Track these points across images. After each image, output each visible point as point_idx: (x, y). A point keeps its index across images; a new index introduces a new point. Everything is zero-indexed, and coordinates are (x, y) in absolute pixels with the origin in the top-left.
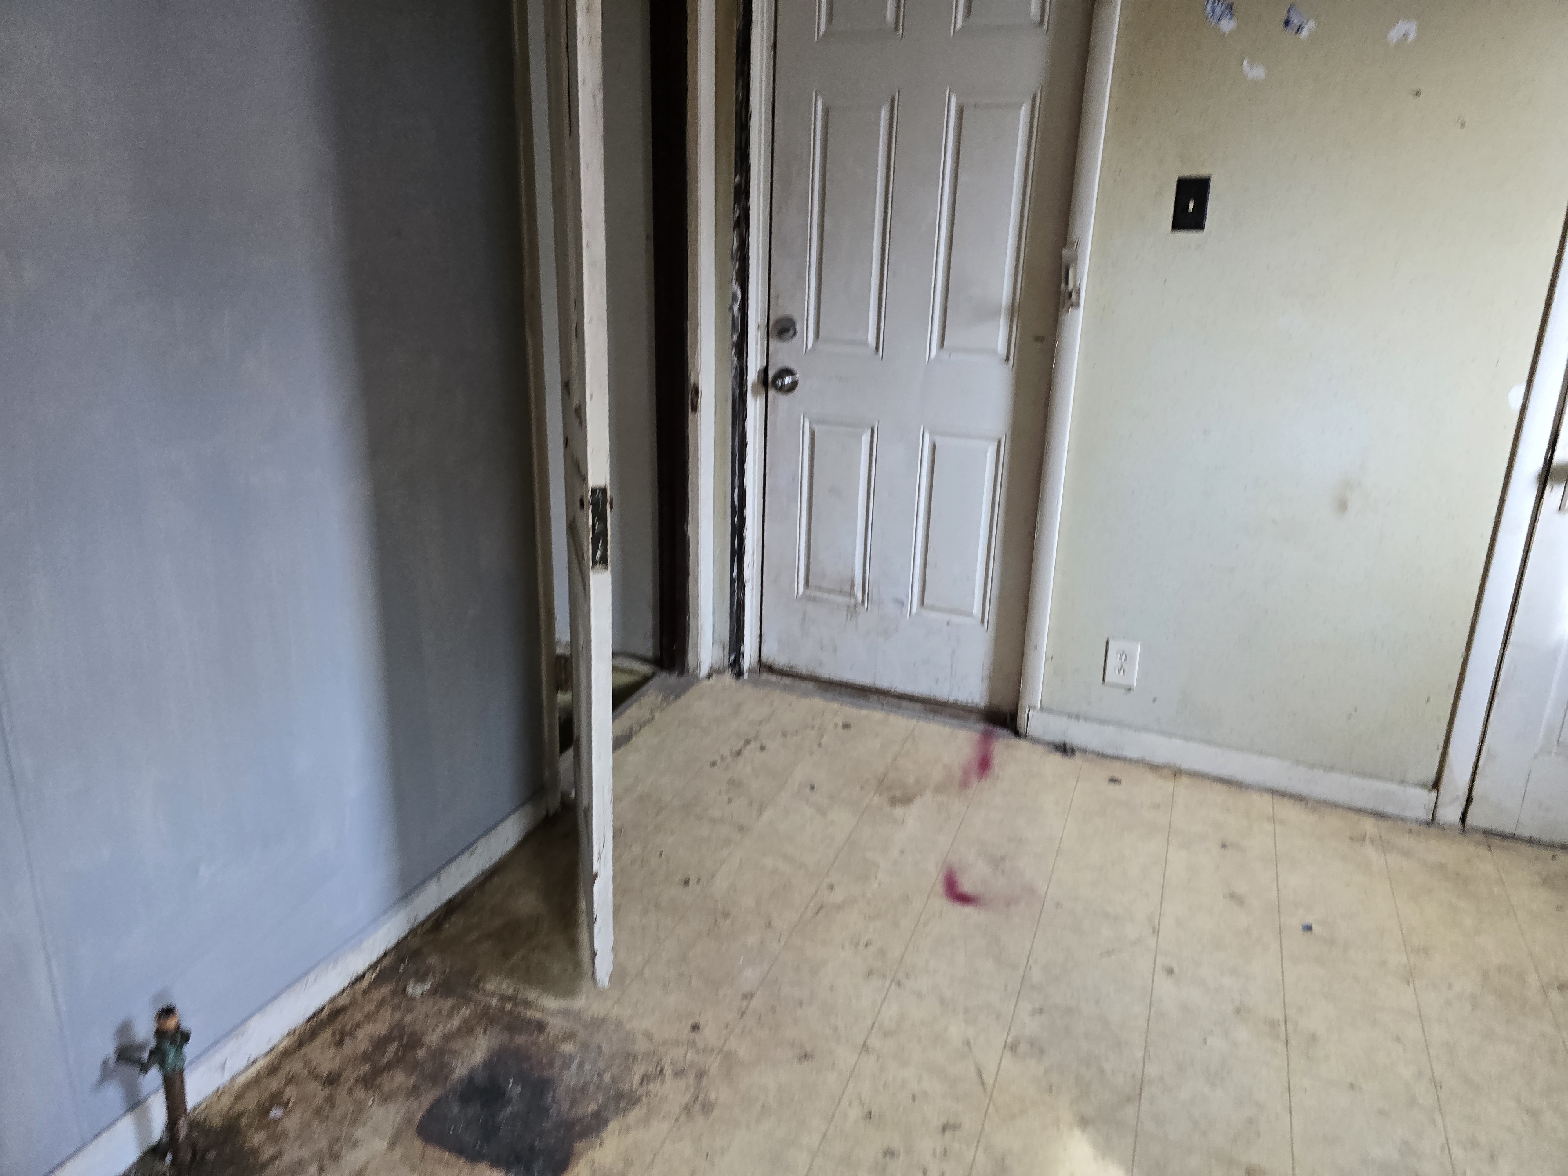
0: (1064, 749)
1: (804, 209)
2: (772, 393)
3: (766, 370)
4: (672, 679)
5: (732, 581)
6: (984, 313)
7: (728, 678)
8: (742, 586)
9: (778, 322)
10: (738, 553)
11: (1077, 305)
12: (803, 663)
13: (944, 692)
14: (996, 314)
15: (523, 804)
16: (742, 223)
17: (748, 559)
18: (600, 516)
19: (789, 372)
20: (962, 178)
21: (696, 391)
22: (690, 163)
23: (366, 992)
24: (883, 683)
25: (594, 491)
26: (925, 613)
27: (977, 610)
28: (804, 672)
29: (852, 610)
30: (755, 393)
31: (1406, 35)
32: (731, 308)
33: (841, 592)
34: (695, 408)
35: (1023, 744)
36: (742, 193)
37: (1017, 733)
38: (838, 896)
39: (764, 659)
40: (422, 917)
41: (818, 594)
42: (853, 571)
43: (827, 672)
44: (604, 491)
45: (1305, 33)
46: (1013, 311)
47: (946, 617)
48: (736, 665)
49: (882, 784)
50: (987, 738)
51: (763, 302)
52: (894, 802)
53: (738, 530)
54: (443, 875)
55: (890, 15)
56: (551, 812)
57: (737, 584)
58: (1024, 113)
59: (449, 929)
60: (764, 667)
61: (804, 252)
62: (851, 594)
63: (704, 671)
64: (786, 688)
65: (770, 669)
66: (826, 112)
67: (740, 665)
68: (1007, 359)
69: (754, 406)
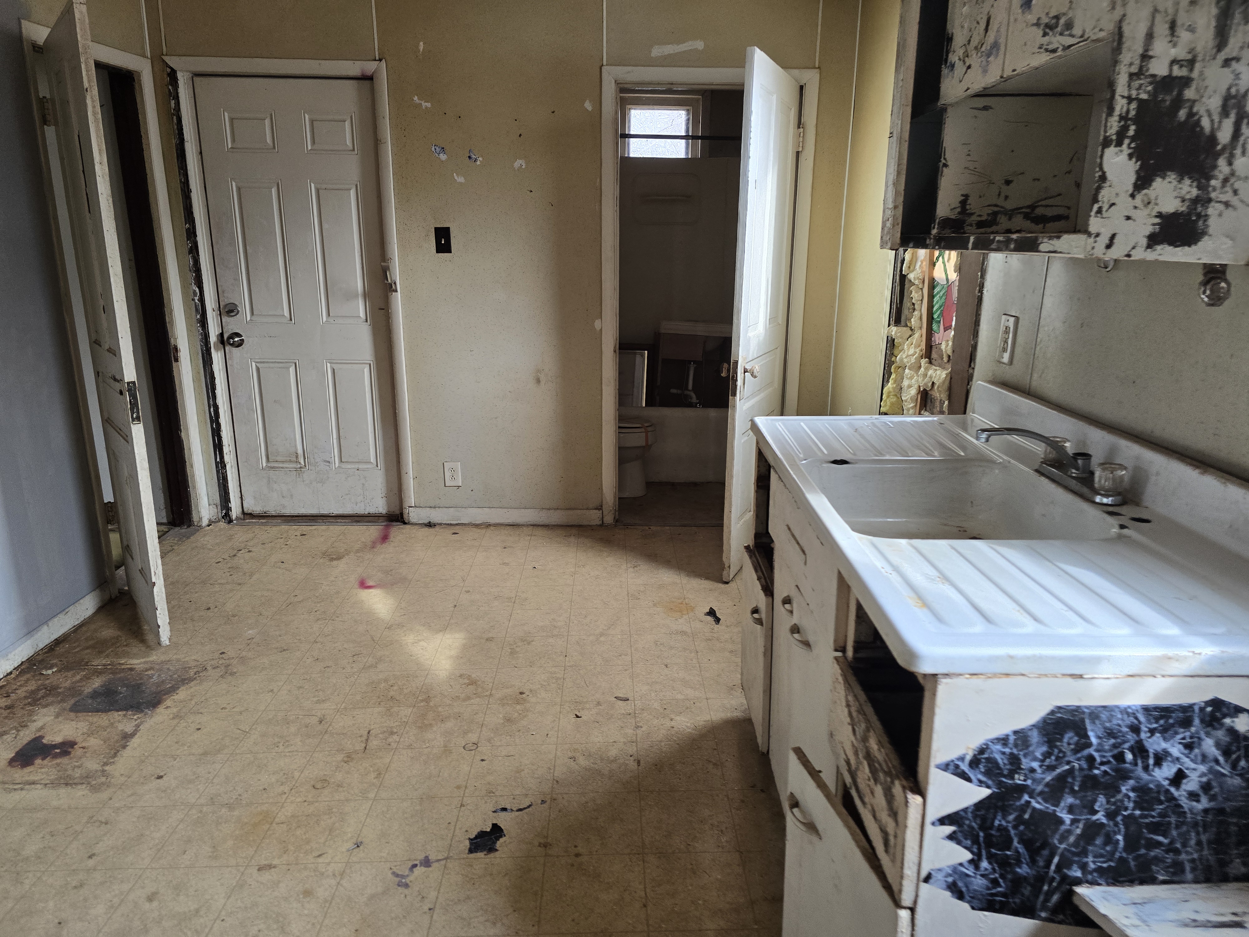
0: (430, 525)
1: (232, 242)
2: (228, 348)
3: (222, 335)
4: (184, 530)
5: (217, 463)
6: (350, 296)
7: (222, 524)
8: (224, 466)
9: (226, 306)
10: (218, 446)
11: (396, 291)
12: (272, 509)
13: (361, 509)
14: (357, 296)
15: (94, 590)
16: (194, 250)
17: (226, 450)
18: (133, 396)
19: (238, 335)
20: (325, 226)
21: (176, 349)
22: (154, 217)
23: (14, 679)
24: (325, 512)
25: (128, 383)
26: (344, 466)
27: (373, 460)
28: (274, 513)
29: (299, 470)
30: (217, 350)
31: (521, 165)
32: (193, 300)
33: (290, 461)
34: (177, 360)
35: (407, 526)
36: (191, 234)
37: (405, 523)
38: (300, 598)
39: (245, 510)
40: (41, 646)
41: (276, 465)
42: (296, 446)
43: (288, 511)
44: (134, 383)
45: (478, 163)
46: (365, 296)
47: (356, 466)
48: (227, 517)
49: (324, 554)
50: (387, 527)
51: (214, 295)
52: (332, 560)
53: (216, 432)
54: (50, 624)
55: (269, 140)
56: (113, 597)
57: (221, 465)
58: (353, 193)
59: (59, 650)
60: (247, 515)
61: (237, 266)
62: (297, 462)
63: (205, 522)
64: (262, 524)
65: (251, 515)
66: (239, 189)
67: (230, 517)
68: (367, 321)
69: (217, 357)
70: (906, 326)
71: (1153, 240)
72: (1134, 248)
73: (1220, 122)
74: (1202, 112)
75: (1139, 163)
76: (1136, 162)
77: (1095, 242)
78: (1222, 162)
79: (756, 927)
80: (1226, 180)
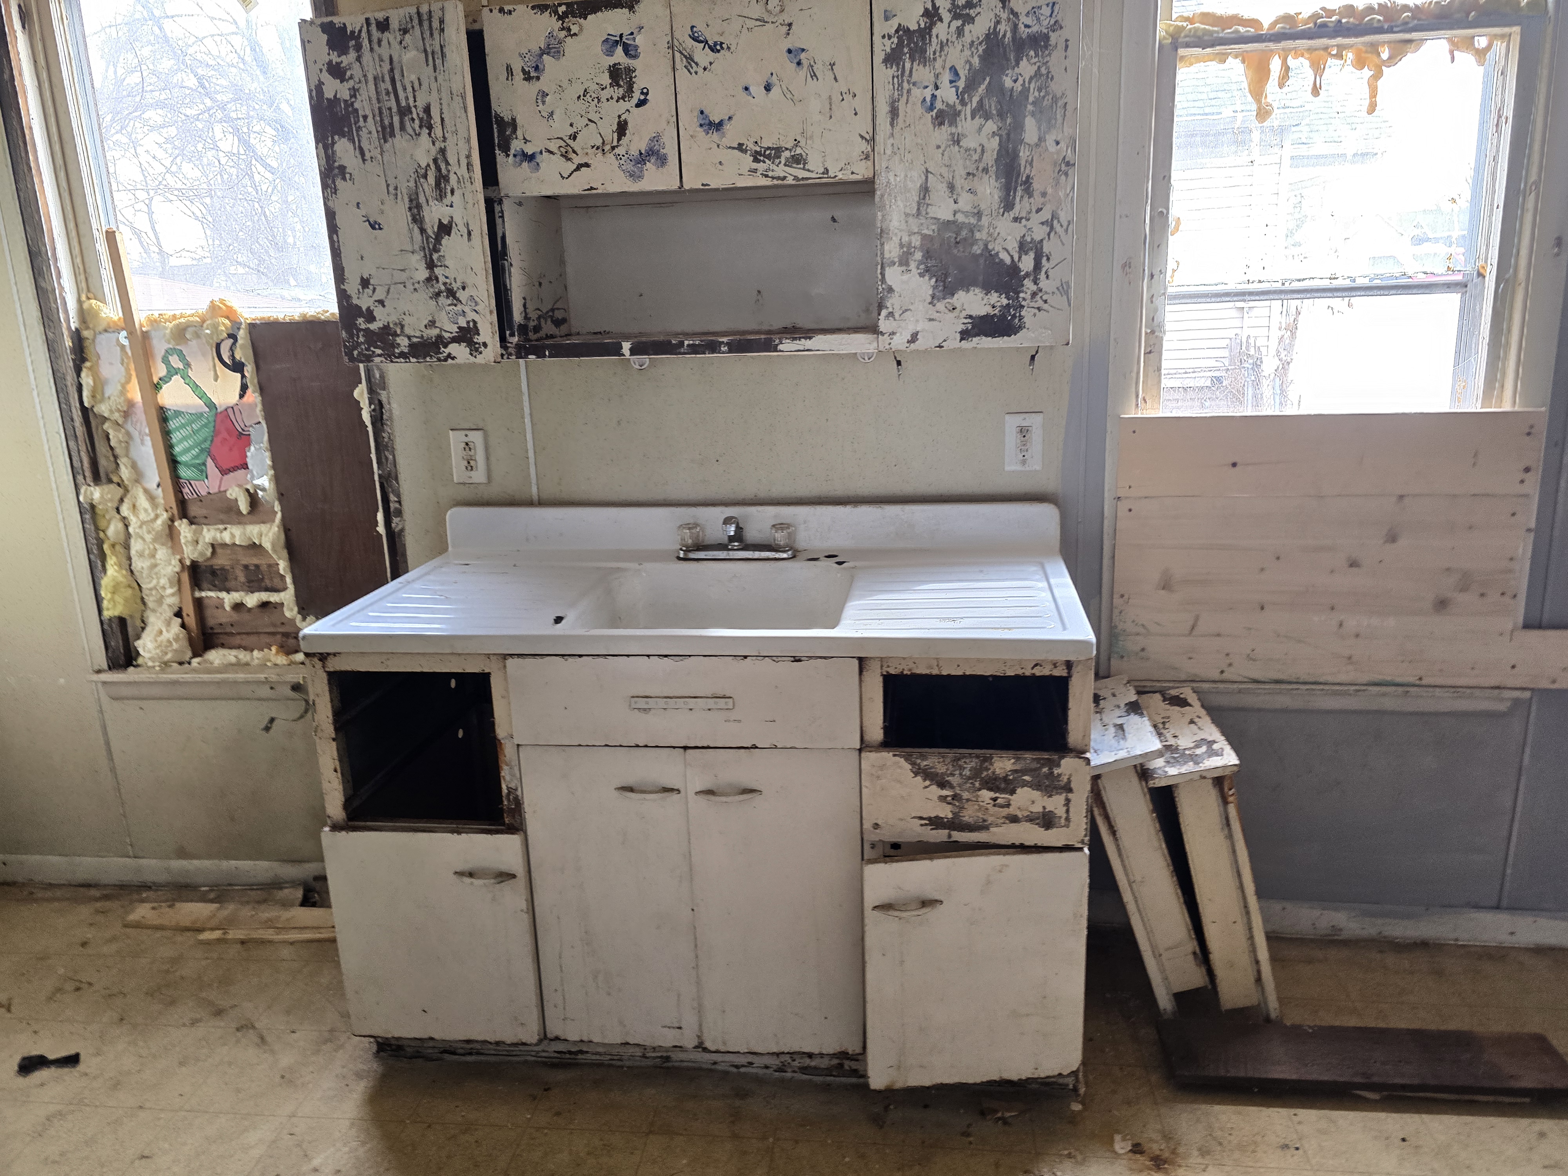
70: (110, 481)
71: (965, 335)
72: (945, 341)
73: (1020, 258)
74: (998, 248)
75: (934, 280)
76: (930, 279)
77: (891, 339)
78: (1028, 284)
79: (771, 1140)
80: (1034, 295)
